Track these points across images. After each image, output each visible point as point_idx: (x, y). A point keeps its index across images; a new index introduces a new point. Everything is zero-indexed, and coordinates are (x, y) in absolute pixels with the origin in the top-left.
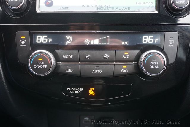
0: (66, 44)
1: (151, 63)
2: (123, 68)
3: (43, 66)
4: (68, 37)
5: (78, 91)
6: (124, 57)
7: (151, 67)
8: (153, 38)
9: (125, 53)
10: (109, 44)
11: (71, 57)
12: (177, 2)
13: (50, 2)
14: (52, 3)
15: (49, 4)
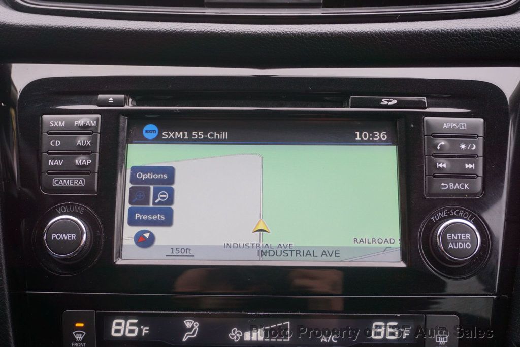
0: (184, 339)
4: (189, 323)
10: (289, 340)
12: (451, 246)
13: (147, 235)
14: (152, 238)
15: (144, 242)
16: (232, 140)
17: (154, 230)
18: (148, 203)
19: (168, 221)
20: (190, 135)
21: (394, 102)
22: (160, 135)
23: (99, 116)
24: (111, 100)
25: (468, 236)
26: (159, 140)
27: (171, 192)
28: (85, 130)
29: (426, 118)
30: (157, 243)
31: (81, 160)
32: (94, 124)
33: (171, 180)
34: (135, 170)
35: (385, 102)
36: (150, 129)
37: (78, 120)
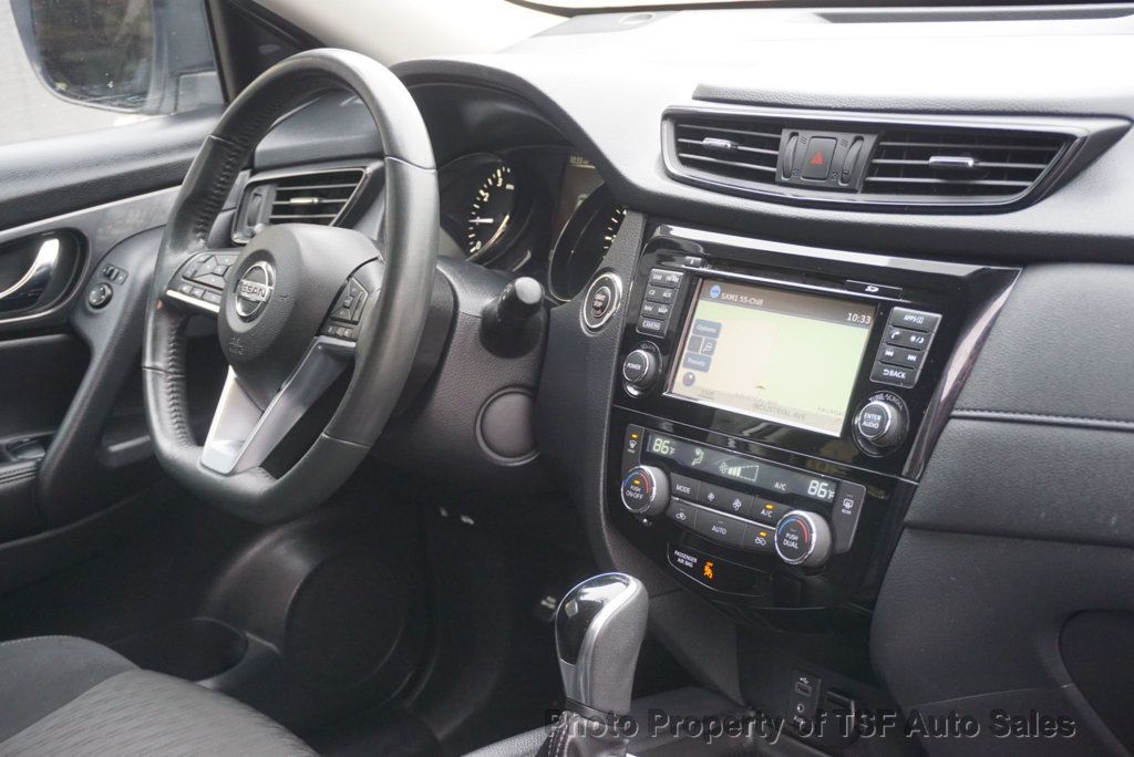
0: (693, 464)
1: (788, 535)
2: (760, 536)
3: (637, 496)
4: (699, 452)
5: (688, 560)
6: (763, 512)
7: (786, 543)
8: (827, 488)
9: (768, 507)
10: (754, 480)
11: (688, 490)
12: (865, 423)
13: (691, 377)
14: (692, 381)
15: (689, 382)
16: (765, 307)
17: (696, 373)
18: (697, 351)
19: (705, 369)
20: (739, 299)
21: (876, 290)
22: (720, 295)
23: (681, 274)
24: (692, 262)
25: (879, 418)
26: (719, 300)
27: (714, 344)
28: (670, 286)
29: (896, 308)
30: (695, 384)
31: (663, 310)
32: (676, 280)
33: (716, 335)
34: (699, 321)
35: (869, 289)
36: (716, 288)
37: (669, 275)
